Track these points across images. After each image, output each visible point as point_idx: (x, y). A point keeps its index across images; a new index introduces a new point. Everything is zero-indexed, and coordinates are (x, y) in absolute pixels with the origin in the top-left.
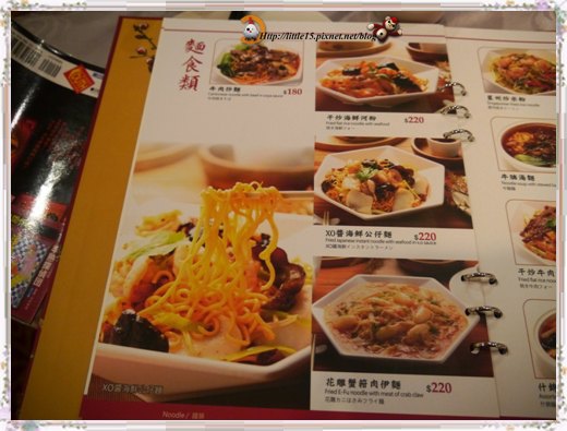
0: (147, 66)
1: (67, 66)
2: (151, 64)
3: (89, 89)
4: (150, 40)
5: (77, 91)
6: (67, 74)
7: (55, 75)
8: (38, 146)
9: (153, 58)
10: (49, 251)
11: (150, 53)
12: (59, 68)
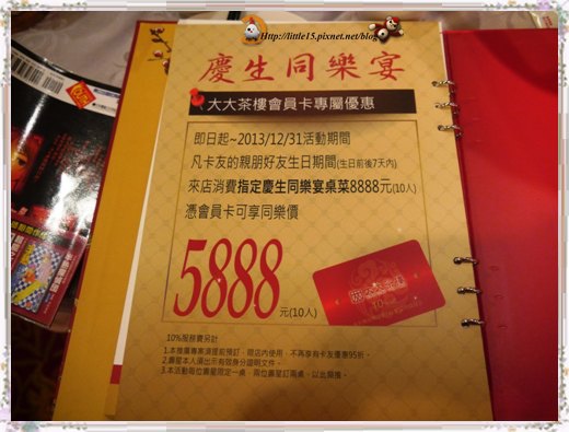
0: (164, 68)
1: (69, 82)
2: (167, 66)
3: (91, 104)
4: (166, 43)
5: (80, 106)
6: (69, 91)
7: (57, 92)
8: (46, 160)
9: (169, 60)
10: (63, 259)
11: (166, 56)
12: (61, 85)
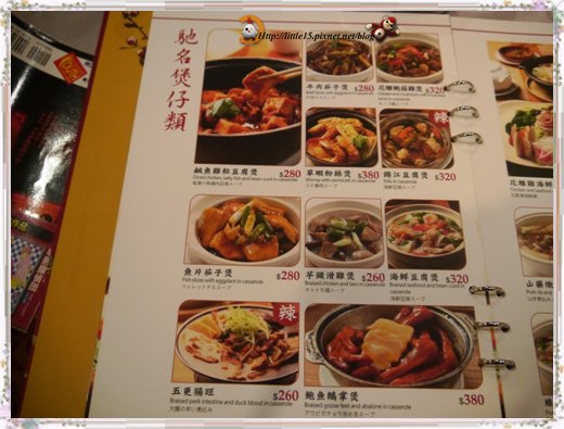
0: (139, 58)
1: (58, 54)
3: (82, 79)
4: (140, 29)
5: (69, 82)
6: (57, 63)
7: (44, 63)
8: (29, 141)
10: (44, 254)
11: (141, 44)
12: (49, 56)
